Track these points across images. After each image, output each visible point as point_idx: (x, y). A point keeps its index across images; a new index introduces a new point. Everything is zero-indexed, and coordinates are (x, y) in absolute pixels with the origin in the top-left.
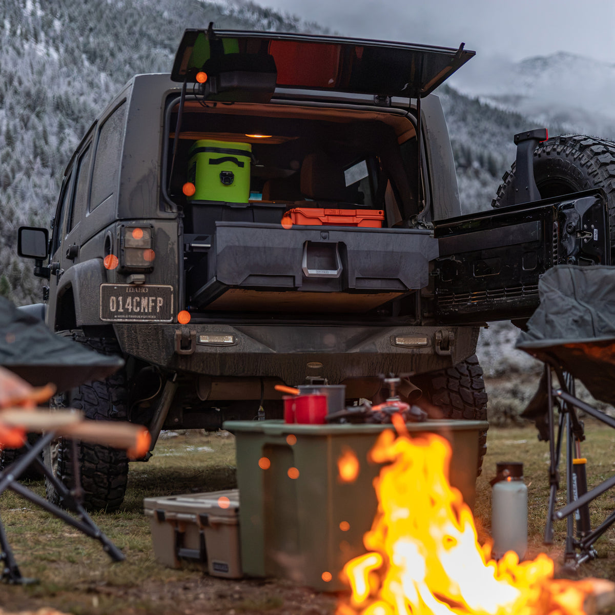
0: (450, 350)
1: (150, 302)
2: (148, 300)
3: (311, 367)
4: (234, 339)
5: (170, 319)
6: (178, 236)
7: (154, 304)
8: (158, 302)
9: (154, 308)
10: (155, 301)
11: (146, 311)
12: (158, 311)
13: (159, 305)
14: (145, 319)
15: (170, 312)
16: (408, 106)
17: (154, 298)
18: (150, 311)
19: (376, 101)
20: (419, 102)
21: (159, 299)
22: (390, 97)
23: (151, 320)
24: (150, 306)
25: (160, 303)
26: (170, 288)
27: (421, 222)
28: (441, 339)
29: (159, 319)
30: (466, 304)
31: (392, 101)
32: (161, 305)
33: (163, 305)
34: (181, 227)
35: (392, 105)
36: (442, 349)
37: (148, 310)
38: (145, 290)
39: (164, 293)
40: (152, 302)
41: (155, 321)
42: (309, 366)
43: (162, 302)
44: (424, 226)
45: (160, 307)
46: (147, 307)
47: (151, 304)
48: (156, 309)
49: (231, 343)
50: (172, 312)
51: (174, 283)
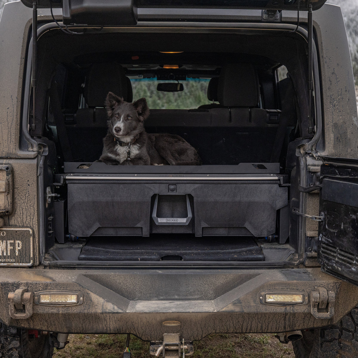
0: (329, 313)
1: (9, 245)
2: (7, 243)
3: (168, 325)
4: (78, 299)
5: (30, 262)
6: (38, 177)
7: (12, 248)
8: (17, 245)
9: (13, 251)
10: (13, 245)
11: (5, 254)
12: (17, 254)
13: (17, 248)
14: (4, 262)
15: (30, 255)
16: (297, 20)
17: (12, 241)
18: (9, 254)
19: (265, 16)
20: (310, 15)
21: (17, 242)
22: (280, 11)
23: (10, 264)
24: (9, 250)
25: (19, 246)
26: (29, 231)
27: (310, 152)
28: (318, 300)
29: (18, 262)
30: (350, 268)
31: (283, 16)
32: (19, 248)
33: (22, 248)
34: (41, 167)
35: (283, 20)
36: (319, 310)
37: (7, 254)
38: (3, 234)
39: (24, 237)
40: (11, 246)
41: (14, 264)
42: (165, 325)
43: (21, 245)
44: (312, 156)
45: (19, 250)
46: (5, 251)
47: (9, 247)
48: (15, 252)
49: (74, 303)
50: (32, 256)
51: (34, 225)
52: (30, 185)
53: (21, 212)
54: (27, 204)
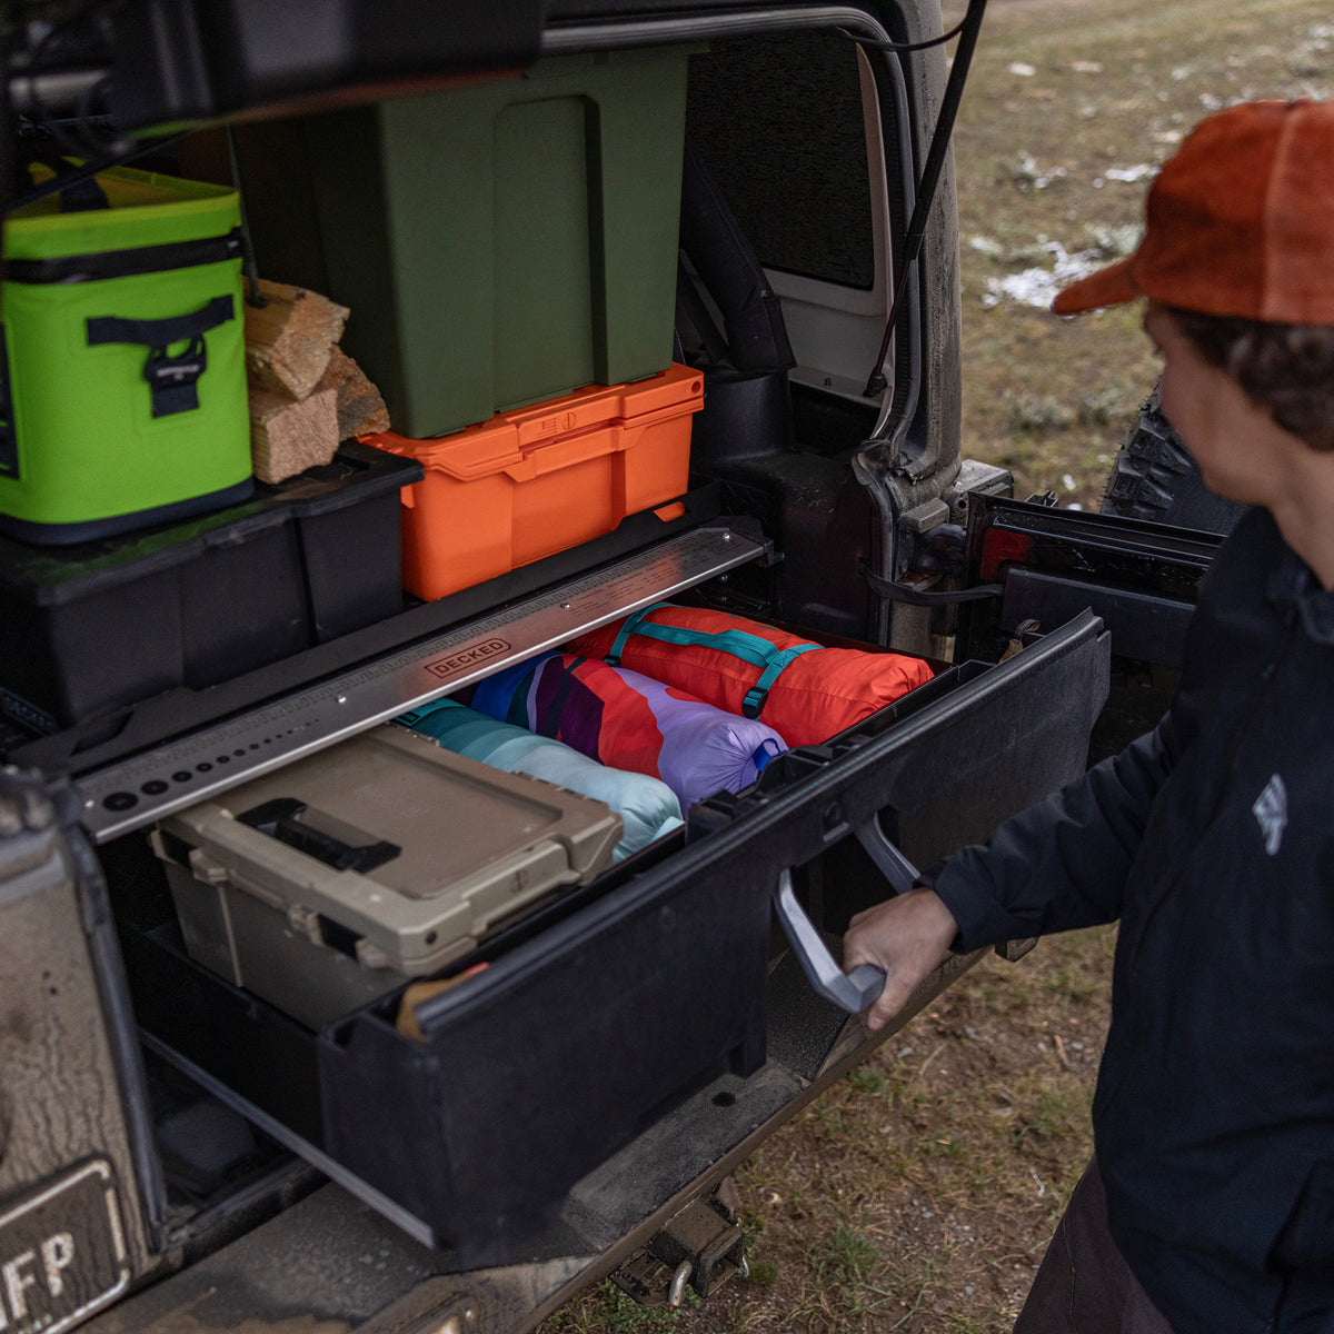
1: (12, 1282)
5: (116, 1280)
6: (89, 938)
7: (30, 1280)
8: (50, 1256)
9: (37, 1290)
10: (33, 1267)
12: (57, 1289)
13: (57, 1265)
15: (112, 1256)
17: (26, 1258)
18: (20, 1314)
21: (51, 1243)
24: (15, 1301)
25: (59, 1256)
26: (94, 1174)
29: (67, 1314)
32: (64, 1261)
33: (75, 1254)
37: (10, 1315)
39: (72, 1210)
40: (23, 1277)
43: (66, 1247)
45: (64, 1269)
47: (17, 1289)
48: (47, 1290)
50: (121, 1253)
51: (110, 1138)
52: (61, 989)
53: (39, 1119)
54: (60, 1072)
